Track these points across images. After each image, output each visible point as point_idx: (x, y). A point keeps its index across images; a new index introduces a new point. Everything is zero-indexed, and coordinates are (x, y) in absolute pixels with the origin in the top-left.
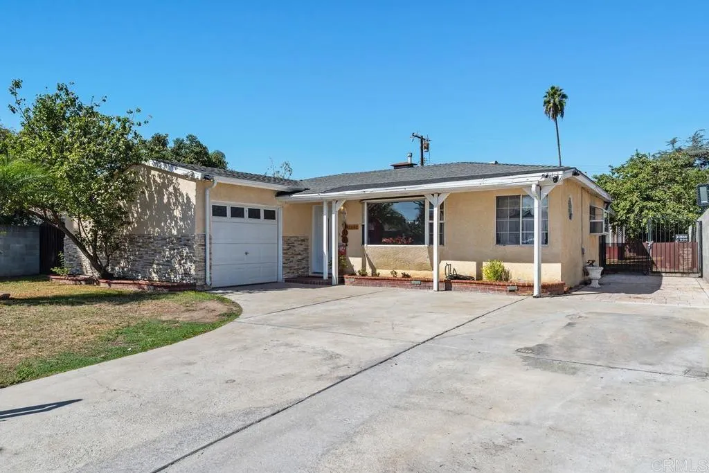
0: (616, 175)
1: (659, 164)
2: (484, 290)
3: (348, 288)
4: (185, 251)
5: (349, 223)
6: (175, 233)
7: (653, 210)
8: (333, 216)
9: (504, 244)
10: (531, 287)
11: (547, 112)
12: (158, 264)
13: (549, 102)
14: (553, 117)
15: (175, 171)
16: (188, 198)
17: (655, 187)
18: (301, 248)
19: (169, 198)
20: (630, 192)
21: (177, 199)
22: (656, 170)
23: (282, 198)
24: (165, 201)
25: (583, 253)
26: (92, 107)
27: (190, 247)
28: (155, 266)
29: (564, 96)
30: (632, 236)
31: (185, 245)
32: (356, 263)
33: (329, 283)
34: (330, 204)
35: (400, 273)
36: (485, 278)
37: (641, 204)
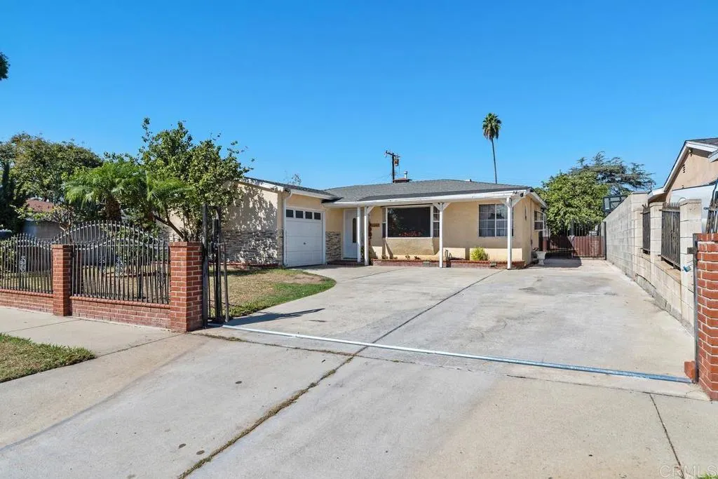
0: (546, 188)
1: (576, 181)
2: (474, 266)
3: (375, 267)
4: (269, 241)
5: (372, 222)
6: (260, 229)
7: (573, 214)
8: (365, 217)
9: (485, 236)
10: (505, 263)
11: (485, 134)
12: (245, 251)
13: (487, 126)
14: (490, 138)
15: (260, 185)
16: (271, 205)
17: (574, 196)
18: (337, 240)
19: (254, 204)
20: (557, 201)
21: (261, 204)
22: (574, 185)
23: (326, 204)
24: (251, 205)
25: (532, 243)
26: (210, 141)
27: (273, 238)
28: (242, 252)
29: (499, 122)
30: (555, 233)
31: (269, 237)
32: (378, 250)
33: (362, 264)
34: (362, 209)
35: (412, 257)
36: (471, 259)
37: (564, 209)
